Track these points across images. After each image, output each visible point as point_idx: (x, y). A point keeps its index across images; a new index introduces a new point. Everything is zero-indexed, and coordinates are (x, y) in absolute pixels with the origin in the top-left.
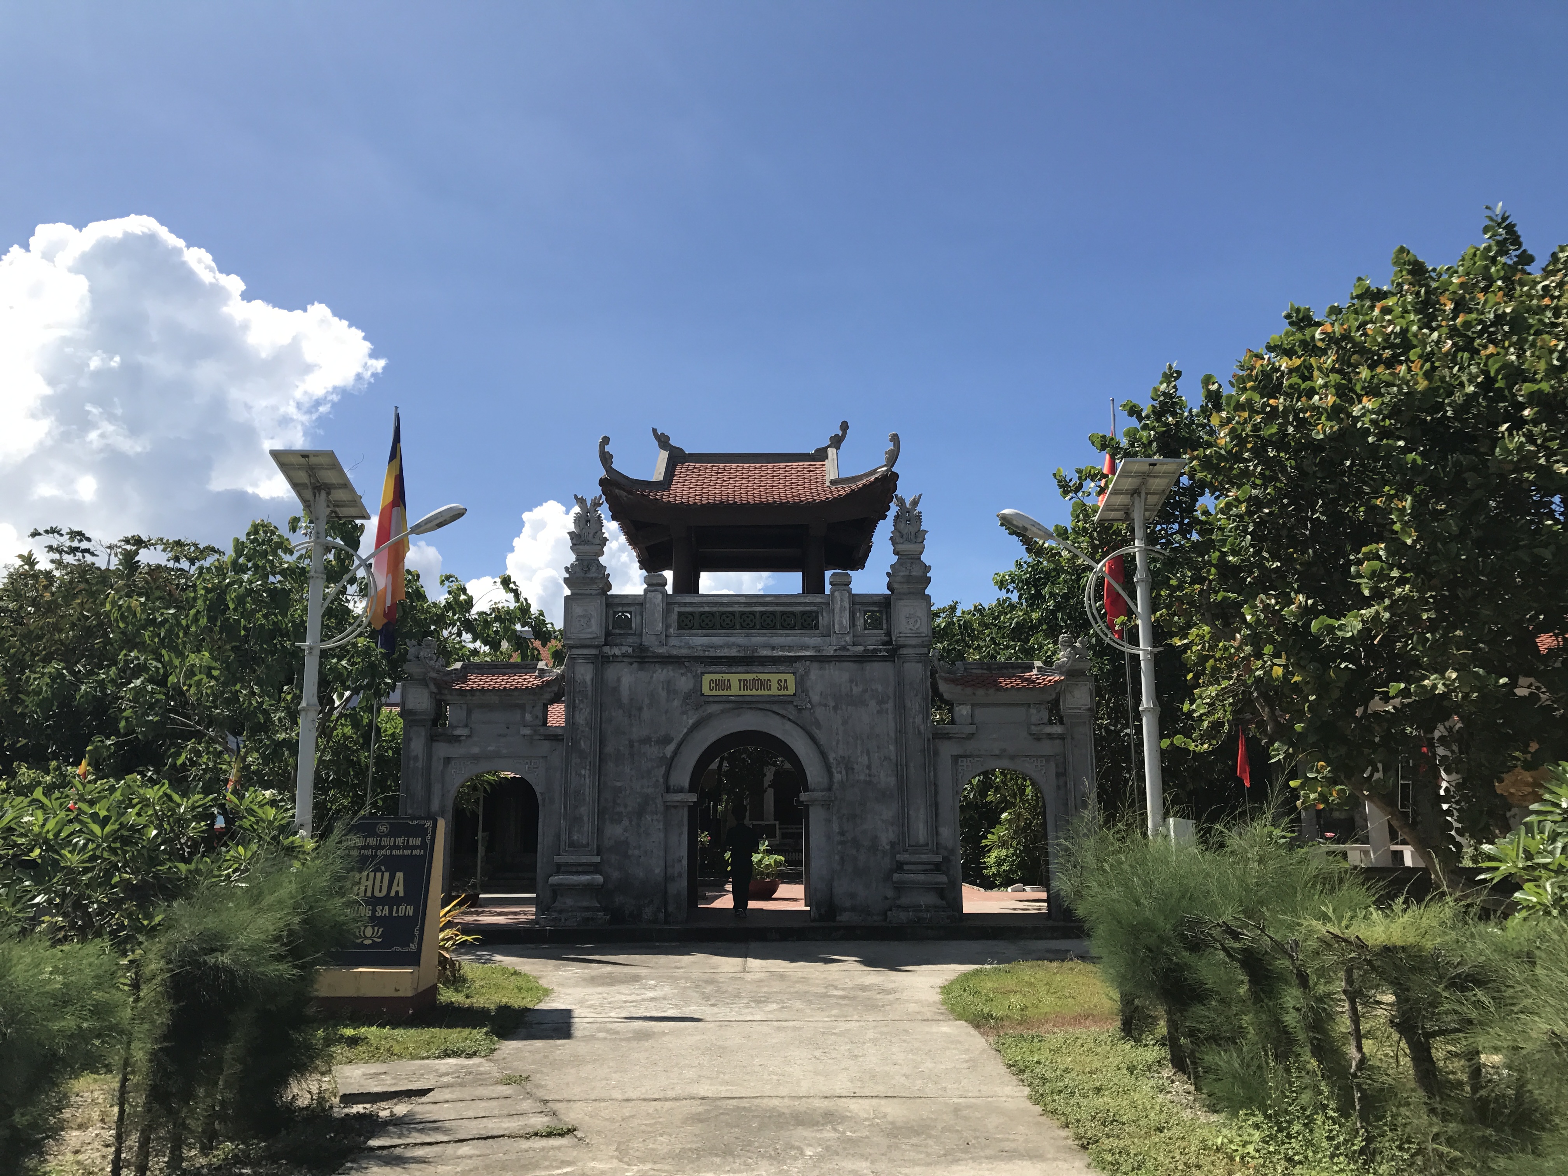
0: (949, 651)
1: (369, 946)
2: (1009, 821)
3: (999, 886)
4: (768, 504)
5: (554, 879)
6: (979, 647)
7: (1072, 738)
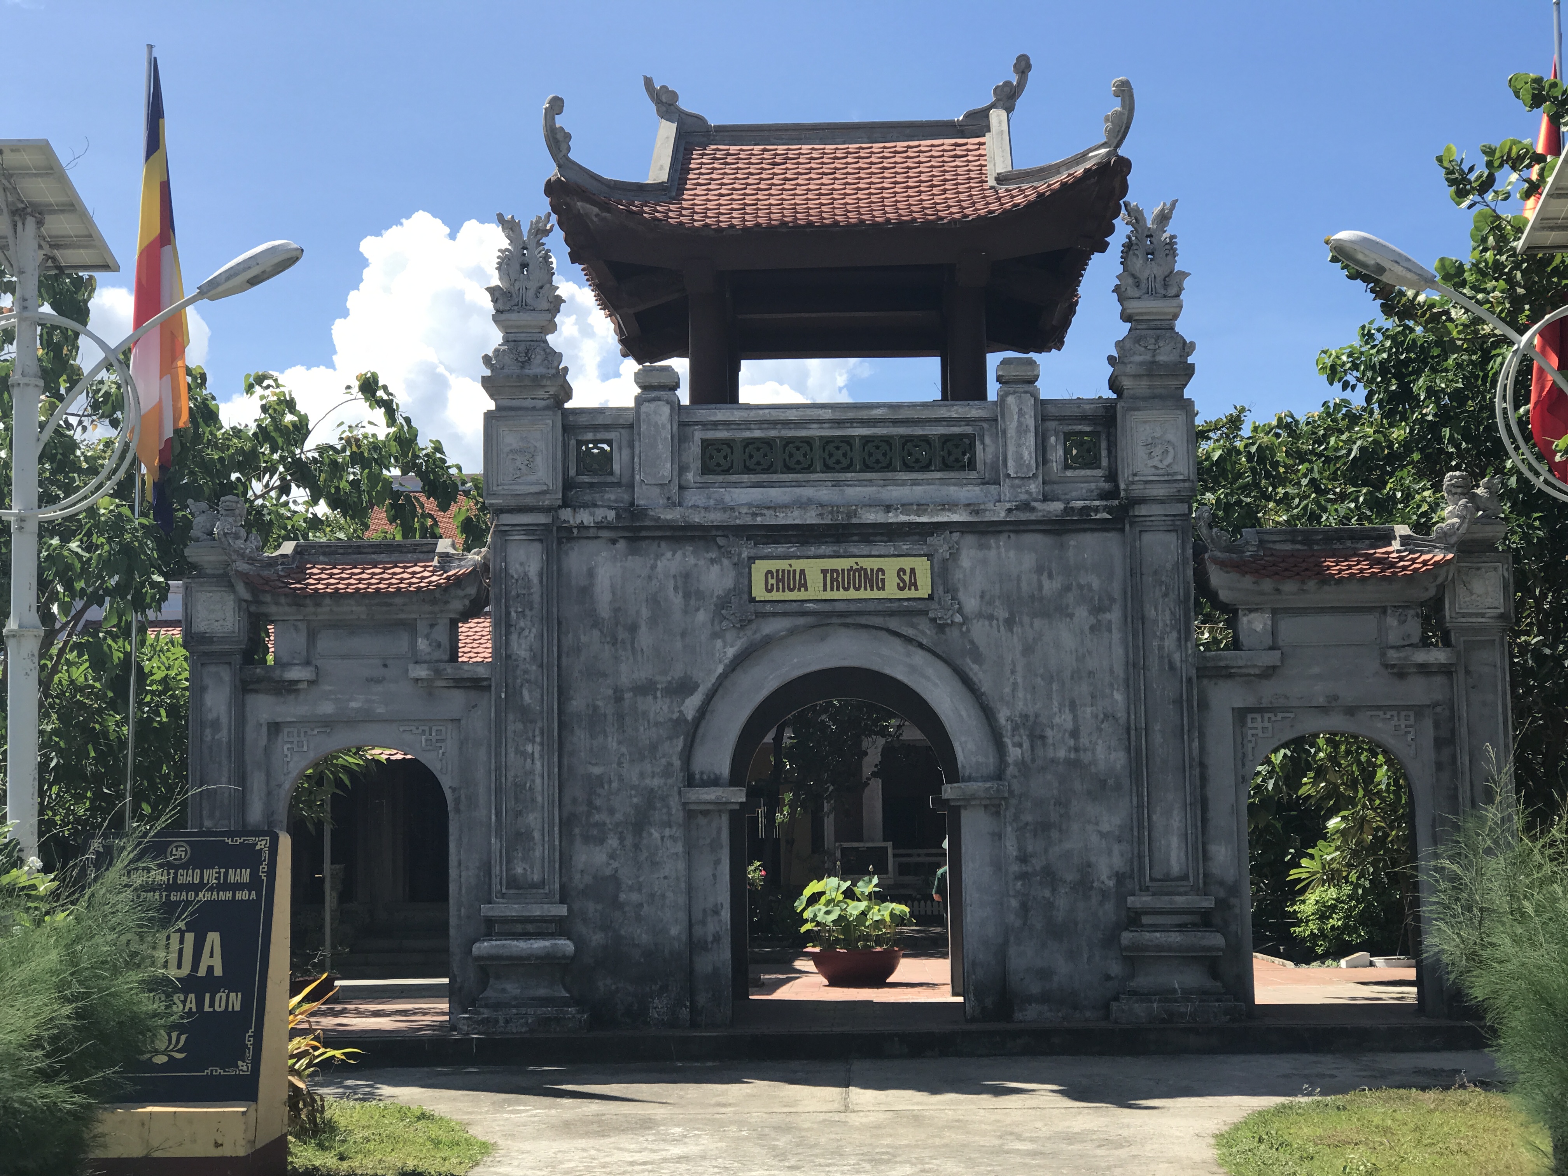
0: (1228, 508)
1: (163, 1067)
2: (1343, 833)
3: (1322, 958)
4: (876, 225)
5: (483, 947)
6: (1286, 500)
7: (1468, 672)
